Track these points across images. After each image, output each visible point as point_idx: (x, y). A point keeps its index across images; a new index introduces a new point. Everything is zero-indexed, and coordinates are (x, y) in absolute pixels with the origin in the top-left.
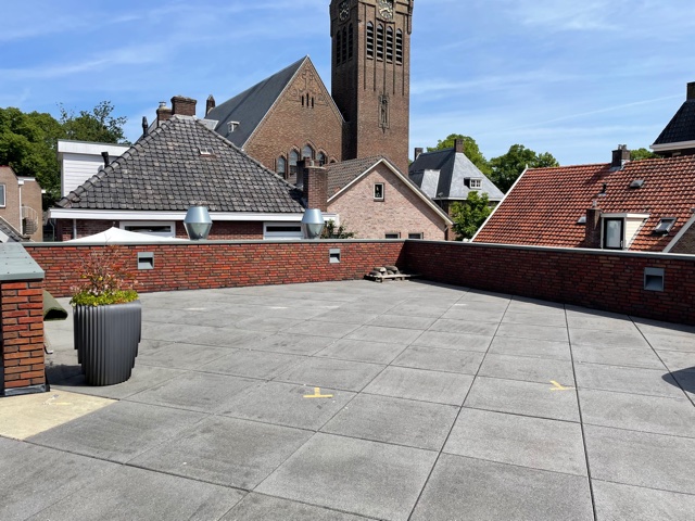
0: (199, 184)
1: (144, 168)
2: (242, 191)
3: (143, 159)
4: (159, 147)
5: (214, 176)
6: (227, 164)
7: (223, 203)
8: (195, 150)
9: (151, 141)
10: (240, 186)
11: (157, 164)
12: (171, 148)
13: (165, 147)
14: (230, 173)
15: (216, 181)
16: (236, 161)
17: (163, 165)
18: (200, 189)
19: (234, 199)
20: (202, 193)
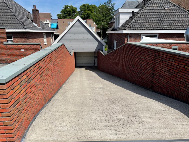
0: (166, 20)
1: (147, 15)
2: (181, 21)
3: (146, 12)
4: (151, 7)
5: (171, 17)
6: (174, 12)
7: (176, 26)
8: (162, 7)
9: (148, 6)
10: (180, 20)
11: (151, 13)
12: (155, 7)
13: (153, 7)
14: (176, 15)
15: (172, 18)
16: (177, 10)
17: (153, 14)
18: (167, 21)
19: (179, 25)
20: (168, 23)
